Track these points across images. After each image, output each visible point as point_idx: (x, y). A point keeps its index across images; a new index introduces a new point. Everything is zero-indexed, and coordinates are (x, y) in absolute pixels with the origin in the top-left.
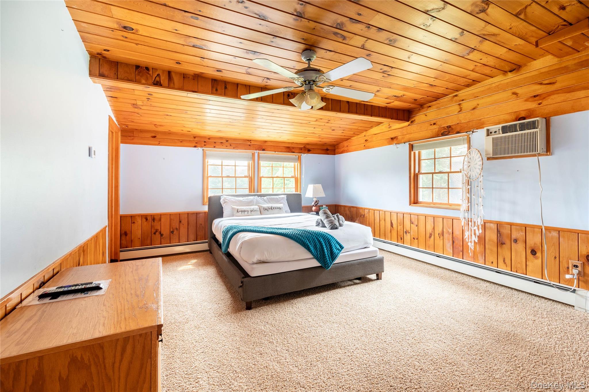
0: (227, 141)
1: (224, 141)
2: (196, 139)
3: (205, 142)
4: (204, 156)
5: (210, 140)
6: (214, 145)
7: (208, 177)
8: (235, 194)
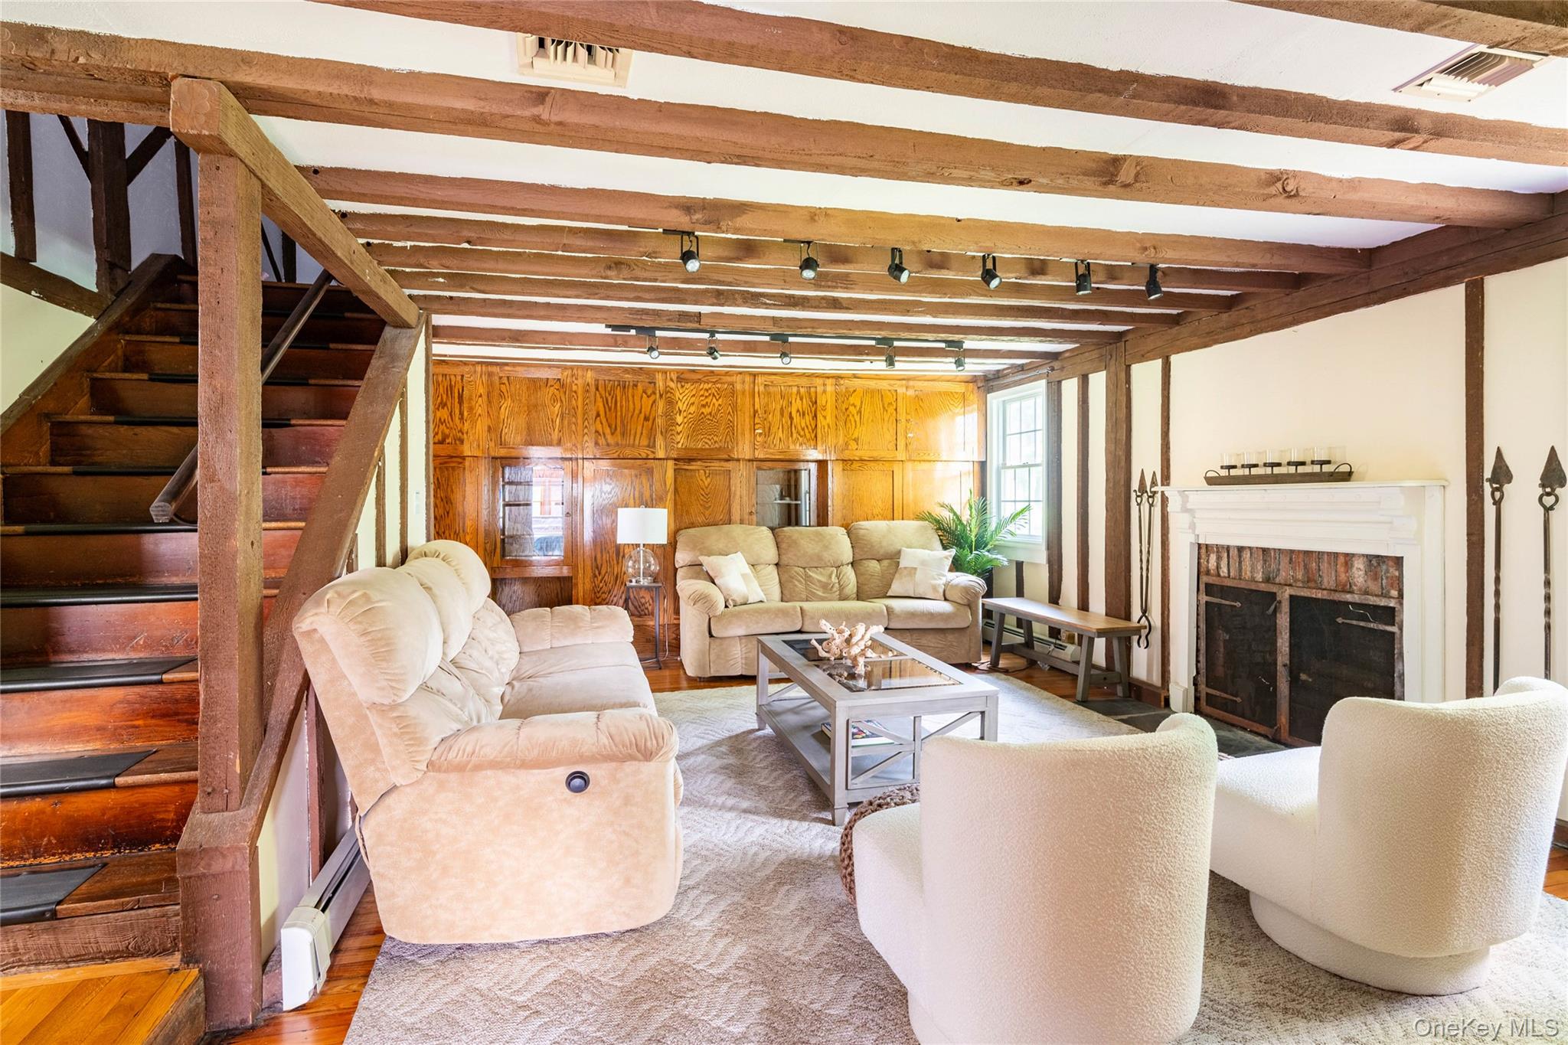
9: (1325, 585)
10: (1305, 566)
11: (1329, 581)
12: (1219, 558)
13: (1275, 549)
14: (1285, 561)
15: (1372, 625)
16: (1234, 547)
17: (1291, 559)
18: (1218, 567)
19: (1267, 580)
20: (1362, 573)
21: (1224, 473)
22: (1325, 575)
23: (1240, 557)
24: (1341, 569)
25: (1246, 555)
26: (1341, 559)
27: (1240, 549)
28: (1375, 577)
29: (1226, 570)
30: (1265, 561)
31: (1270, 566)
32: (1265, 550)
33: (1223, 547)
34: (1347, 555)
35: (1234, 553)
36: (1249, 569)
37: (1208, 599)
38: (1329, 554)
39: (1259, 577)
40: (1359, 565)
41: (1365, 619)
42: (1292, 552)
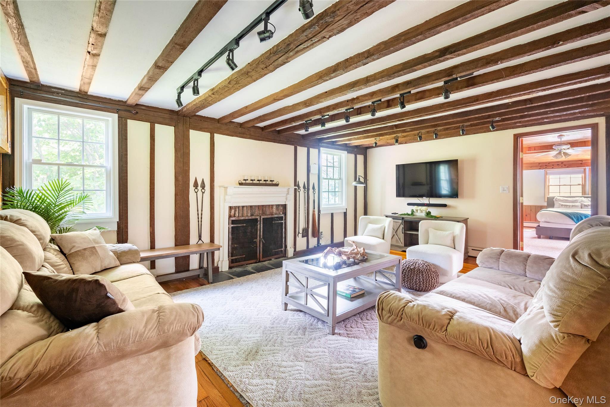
0: (562, 163)
1: (560, 163)
2: (540, 165)
3: (546, 165)
4: (546, 174)
5: (550, 164)
6: (553, 166)
7: (549, 186)
8: (570, 196)
9: (267, 214)
10: (262, 210)
11: (268, 213)
12: (235, 211)
13: (254, 206)
14: (257, 209)
15: (279, 222)
16: (241, 206)
17: (259, 208)
18: (235, 214)
19: (252, 215)
20: (275, 209)
21: (244, 182)
22: (267, 211)
23: (243, 209)
24: (271, 209)
25: (245, 208)
26: (271, 206)
27: (243, 207)
28: (278, 210)
29: (237, 215)
30: (251, 209)
31: (252, 211)
32: (251, 206)
33: (237, 207)
34: (272, 205)
35: (241, 208)
36: (246, 213)
37: (233, 226)
38: (268, 205)
39: (249, 215)
40: (274, 207)
41: (278, 220)
42: (259, 206)
